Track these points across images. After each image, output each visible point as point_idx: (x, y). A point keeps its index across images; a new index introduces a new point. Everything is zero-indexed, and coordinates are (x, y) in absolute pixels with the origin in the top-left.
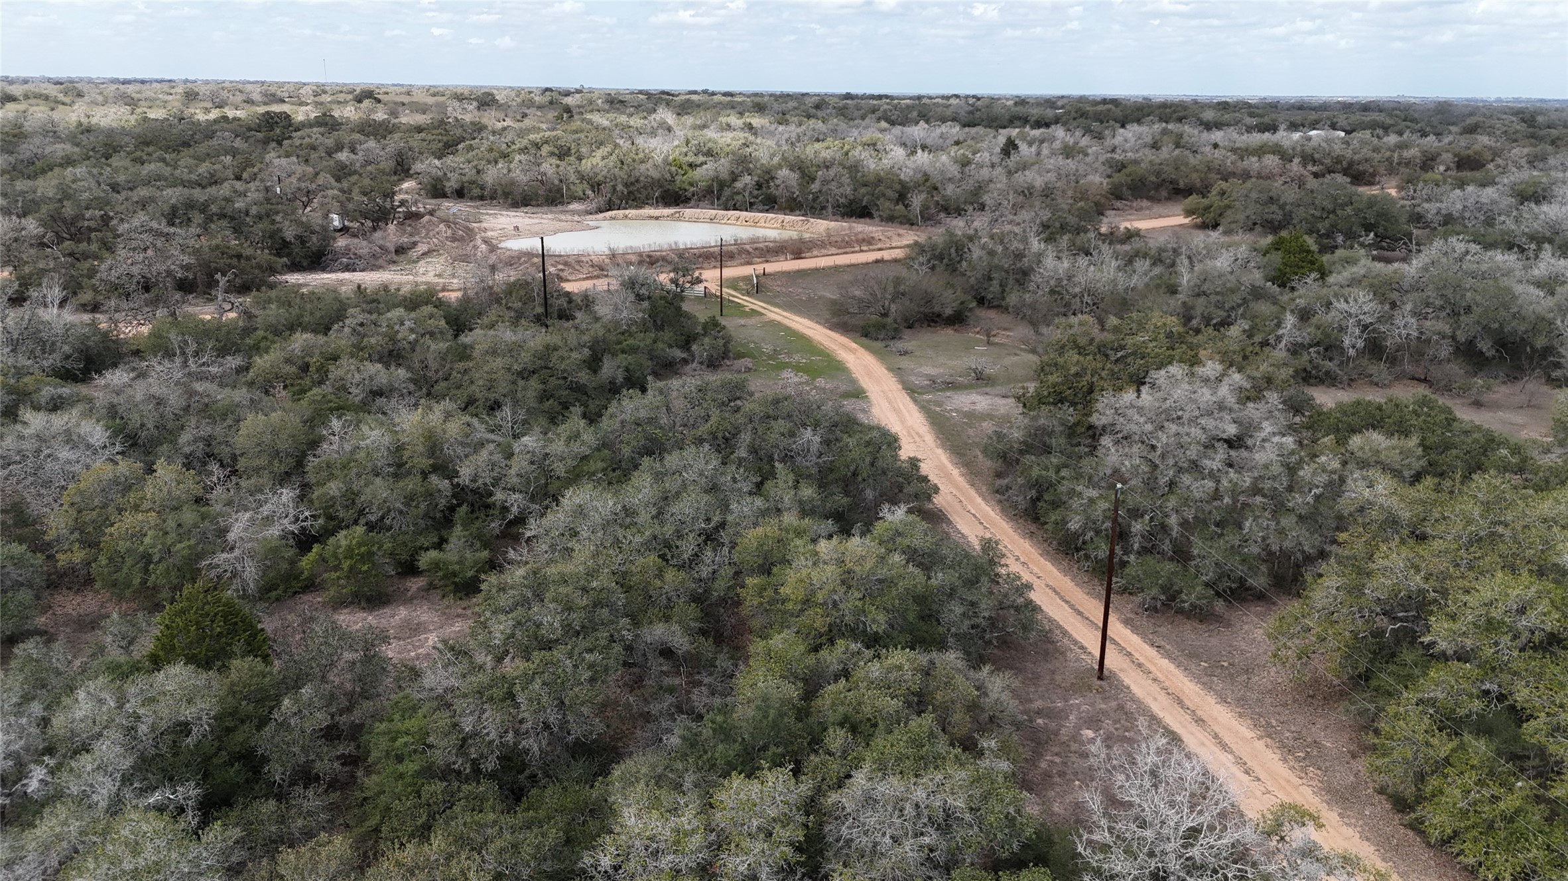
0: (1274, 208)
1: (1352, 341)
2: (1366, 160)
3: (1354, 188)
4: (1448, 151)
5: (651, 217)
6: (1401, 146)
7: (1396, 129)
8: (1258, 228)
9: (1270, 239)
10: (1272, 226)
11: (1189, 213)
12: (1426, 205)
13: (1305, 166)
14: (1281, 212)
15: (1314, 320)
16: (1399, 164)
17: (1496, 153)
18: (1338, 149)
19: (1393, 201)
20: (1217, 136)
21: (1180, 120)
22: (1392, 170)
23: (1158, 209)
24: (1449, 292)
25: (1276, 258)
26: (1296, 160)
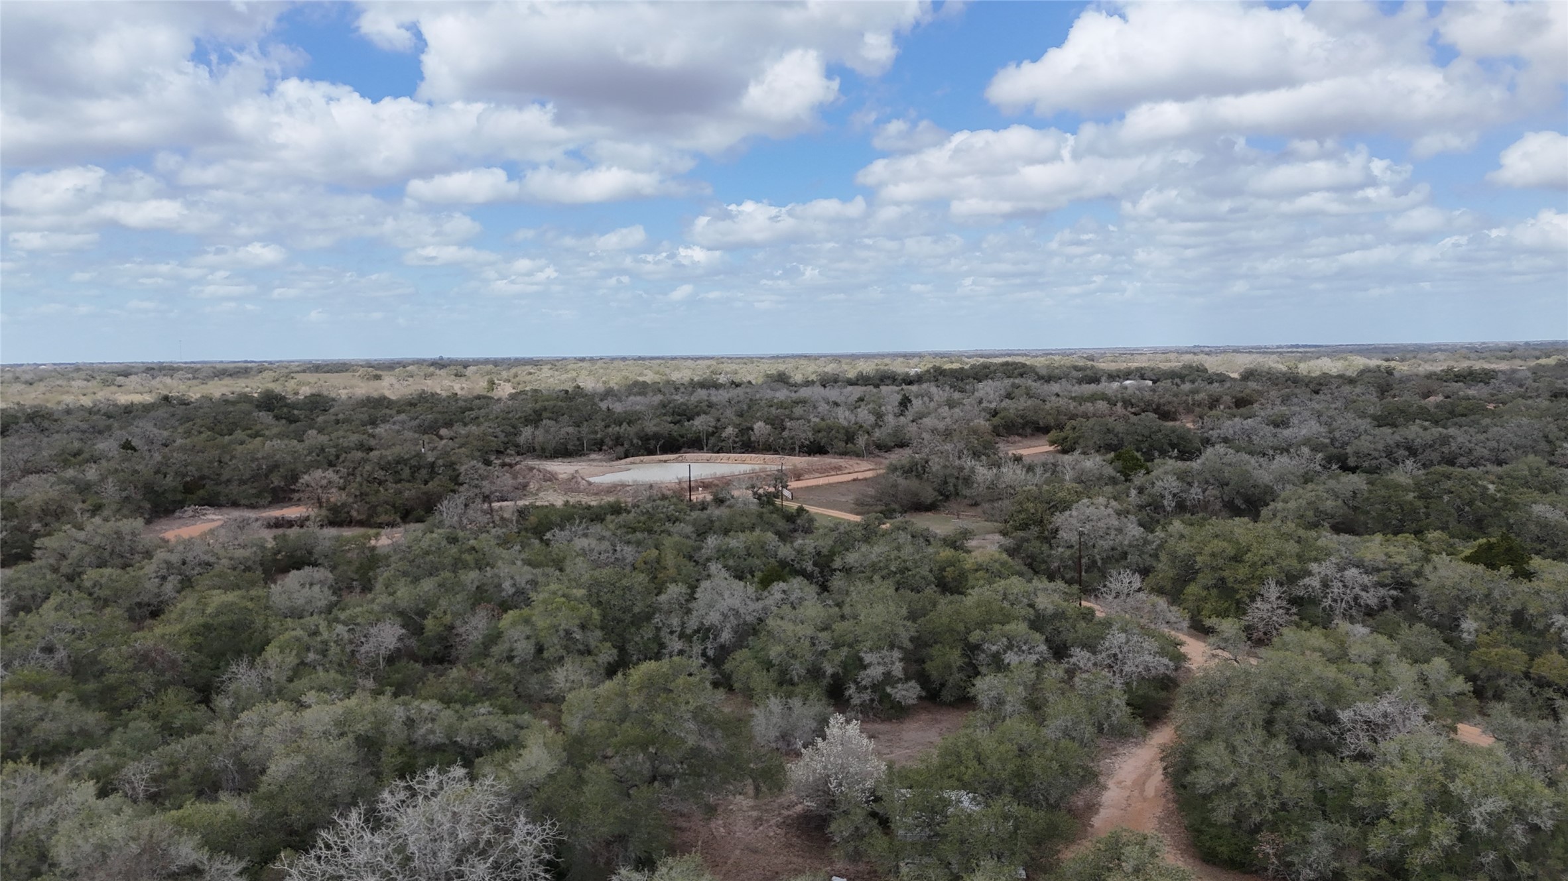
0: (1111, 436)
1: (1169, 503)
2: (1169, 403)
3: (1161, 422)
4: (1227, 394)
5: (660, 461)
6: (1194, 392)
7: (1190, 378)
8: (1103, 450)
9: (1112, 454)
10: (1109, 448)
11: (1052, 443)
12: (1211, 432)
13: (1126, 408)
14: (1115, 439)
15: (1146, 492)
16: (1193, 404)
17: (1261, 393)
18: (1148, 395)
19: (1189, 430)
20: (1055, 387)
21: (1021, 375)
22: (1189, 410)
23: (1027, 442)
24: (1216, 474)
25: (1119, 464)
26: (1119, 404)
